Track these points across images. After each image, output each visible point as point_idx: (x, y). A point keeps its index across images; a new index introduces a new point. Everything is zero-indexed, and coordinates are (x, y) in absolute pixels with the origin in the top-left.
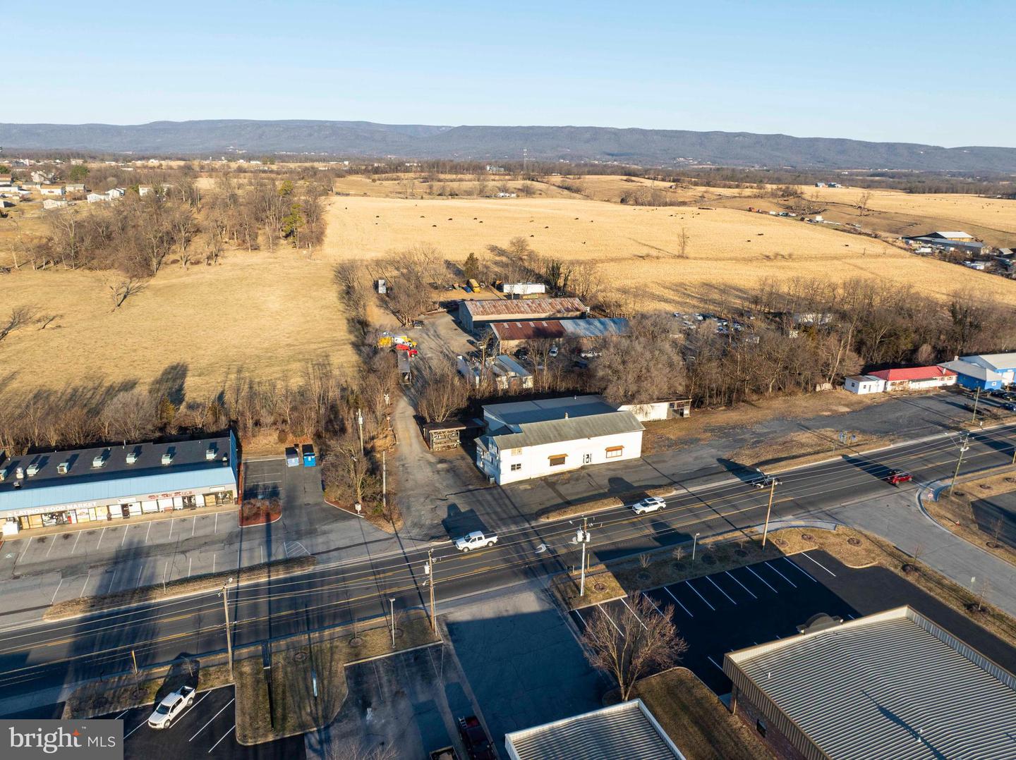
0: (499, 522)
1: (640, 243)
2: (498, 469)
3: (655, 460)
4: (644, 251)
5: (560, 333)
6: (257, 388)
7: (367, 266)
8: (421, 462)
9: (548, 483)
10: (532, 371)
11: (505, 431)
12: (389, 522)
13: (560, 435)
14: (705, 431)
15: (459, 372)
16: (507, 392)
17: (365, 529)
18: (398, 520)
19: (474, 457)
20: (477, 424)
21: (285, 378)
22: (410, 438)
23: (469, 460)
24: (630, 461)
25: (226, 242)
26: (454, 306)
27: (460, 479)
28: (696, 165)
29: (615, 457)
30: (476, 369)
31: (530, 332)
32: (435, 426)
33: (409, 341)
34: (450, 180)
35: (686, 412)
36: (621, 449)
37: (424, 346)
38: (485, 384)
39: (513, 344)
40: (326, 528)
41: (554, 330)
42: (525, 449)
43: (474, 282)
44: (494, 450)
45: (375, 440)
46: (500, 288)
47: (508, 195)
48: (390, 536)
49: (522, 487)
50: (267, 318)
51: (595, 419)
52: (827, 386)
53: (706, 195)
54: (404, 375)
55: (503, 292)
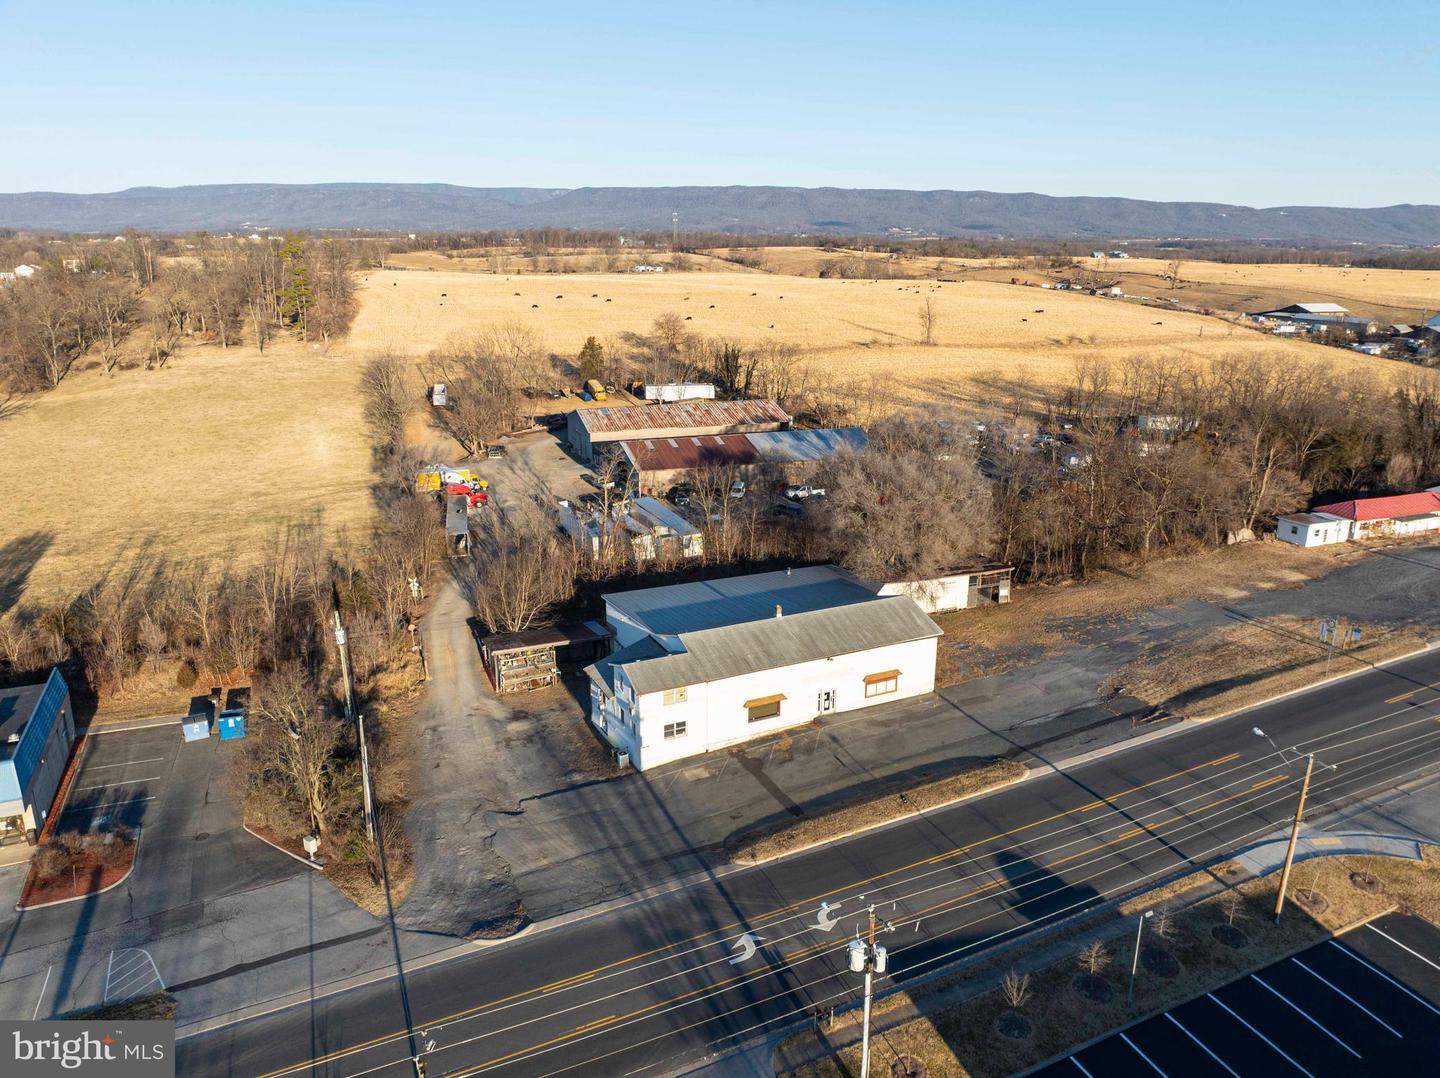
0: (638, 873)
1: (858, 326)
2: (634, 733)
3: (966, 696)
4: (868, 337)
5: (748, 456)
6: (170, 575)
7: (419, 366)
8: (474, 719)
9: (746, 760)
10: (700, 524)
11: (650, 649)
12: (377, 883)
13: (768, 654)
14: (1049, 629)
15: (562, 530)
16: (654, 565)
17: (318, 902)
18: (400, 876)
19: (586, 703)
20: (592, 633)
21: (232, 551)
22: (456, 667)
23: (577, 710)
24: (914, 700)
25: (188, 335)
26: (561, 422)
27: (554, 756)
28: (917, 237)
29: (883, 694)
30: (593, 525)
31: (694, 455)
32: (505, 639)
33: (475, 480)
34: (565, 255)
35: (1004, 592)
36: (895, 677)
37: (504, 489)
38: (610, 553)
39: (665, 477)
40: (225, 902)
41: (736, 450)
42: (693, 690)
43: (595, 384)
44: (624, 694)
45: (379, 676)
46: (640, 393)
47: (650, 268)
48: (375, 925)
49: (689, 774)
50: (232, 451)
51: (838, 616)
52: (1246, 534)
53: (943, 266)
54: (459, 538)
55: (644, 398)
